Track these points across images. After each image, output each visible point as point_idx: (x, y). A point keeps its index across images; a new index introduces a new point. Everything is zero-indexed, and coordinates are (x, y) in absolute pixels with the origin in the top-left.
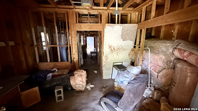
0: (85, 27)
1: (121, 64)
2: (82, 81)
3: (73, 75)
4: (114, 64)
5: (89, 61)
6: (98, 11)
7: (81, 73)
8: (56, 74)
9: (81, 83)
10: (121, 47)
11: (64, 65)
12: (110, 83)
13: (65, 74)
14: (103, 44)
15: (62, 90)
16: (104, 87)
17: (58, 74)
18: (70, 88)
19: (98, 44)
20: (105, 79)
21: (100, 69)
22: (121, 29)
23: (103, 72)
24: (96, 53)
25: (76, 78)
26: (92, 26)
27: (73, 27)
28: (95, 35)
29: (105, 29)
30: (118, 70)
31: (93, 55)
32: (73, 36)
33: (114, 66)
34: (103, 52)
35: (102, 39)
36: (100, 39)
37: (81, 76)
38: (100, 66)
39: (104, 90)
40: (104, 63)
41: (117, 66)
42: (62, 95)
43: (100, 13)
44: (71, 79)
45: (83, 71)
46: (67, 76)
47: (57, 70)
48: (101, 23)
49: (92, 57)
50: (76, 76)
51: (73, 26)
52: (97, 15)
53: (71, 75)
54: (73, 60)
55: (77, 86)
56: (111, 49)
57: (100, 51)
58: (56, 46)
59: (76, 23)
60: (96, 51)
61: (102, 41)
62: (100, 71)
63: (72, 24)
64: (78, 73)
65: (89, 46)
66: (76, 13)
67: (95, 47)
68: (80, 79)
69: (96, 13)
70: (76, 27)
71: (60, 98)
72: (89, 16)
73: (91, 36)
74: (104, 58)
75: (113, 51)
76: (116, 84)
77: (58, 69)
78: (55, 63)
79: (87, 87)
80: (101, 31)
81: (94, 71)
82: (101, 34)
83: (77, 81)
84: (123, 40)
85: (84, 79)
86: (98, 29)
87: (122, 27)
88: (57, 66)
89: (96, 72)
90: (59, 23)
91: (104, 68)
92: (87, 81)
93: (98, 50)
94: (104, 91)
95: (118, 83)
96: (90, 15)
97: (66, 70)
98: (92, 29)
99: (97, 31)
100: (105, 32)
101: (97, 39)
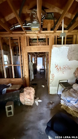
0: (34, 49)
1: (66, 81)
2: (30, 98)
3: (23, 92)
4: (60, 82)
5: (38, 76)
6: (45, 35)
7: (29, 91)
8: (10, 89)
9: (29, 100)
10: (67, 66)
11: (17, 81)
12: (56, 99)
13: (17, 89)
14: (50, 63)
15: (12, 106)
16: (50, 103)
17: (11, 89)
18: (19, 104)
19: (46, 63)
20: (51, 94)
21: (47, 84)
22: (68, 50)
23: (50, 88)
24: (44, 69)
25: (25, 95)
26: (40, 48)
27: (25, 50)
28: (43, 56)
29: (52, 50)
30: (64, 88)
31: (41, 71)
32: (24, 56)
33: (60, 83)
34: (50, 71)
35: (49, 59)
36: (47, 59)
37: (29, 93)
38: (47, 81)
39: (51, 106)
40: (50, 81)
41: (63, 83)
42: (12, 111)
43: (47, 36)
44: (20, 96)
45: (32, 88)
46: (17, 92)
47: (11, 86)
48: (48, 44)
49: (41, 73)
50: (25, 93)
51: (25, 48)
52: (45, 38)
53: (21, 92)
54: (25, 77)
55: (26, 102)
56: (58, 68)
57: (47, 69)
58: (11, 65)
59: (27, 46)
60: (44, 68)
61: (49, 61)
62: (47, 85)
63: (24, 47)
64: (27, 90)
65: (39, 64)
66: (27, 37)
67: (43, 65)
68: (28, 96)
69: (44, 37)
70: (27, 49)
71: (10, 113)
72: (38, 41)
73: (40, 56)
74: (50, 76)
75: (59, 70)
76: (62, 102)
77: (12, 84)
78: (10, 79)
79: (35, 102)
80: (48, 52)
81: (42, 86)
82: (48, 55)
83: (25, 98)
84: (69, 60)
85: (33, 96)
86: (45, 50)
87: (68, 47)
88: (11, 82)
89: (44, 86)
90: (17, 48)
91: (50, 85)
92: (35, 97)
93: (46, 68)
94: (51, 108)
95: (65, 101)
96: (39, 39)
97: (19, 85)
98: (40, 50)
99: (45, 52)
100: (52, 52)
101: (45, 59)
